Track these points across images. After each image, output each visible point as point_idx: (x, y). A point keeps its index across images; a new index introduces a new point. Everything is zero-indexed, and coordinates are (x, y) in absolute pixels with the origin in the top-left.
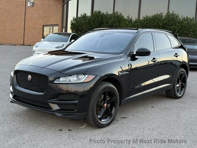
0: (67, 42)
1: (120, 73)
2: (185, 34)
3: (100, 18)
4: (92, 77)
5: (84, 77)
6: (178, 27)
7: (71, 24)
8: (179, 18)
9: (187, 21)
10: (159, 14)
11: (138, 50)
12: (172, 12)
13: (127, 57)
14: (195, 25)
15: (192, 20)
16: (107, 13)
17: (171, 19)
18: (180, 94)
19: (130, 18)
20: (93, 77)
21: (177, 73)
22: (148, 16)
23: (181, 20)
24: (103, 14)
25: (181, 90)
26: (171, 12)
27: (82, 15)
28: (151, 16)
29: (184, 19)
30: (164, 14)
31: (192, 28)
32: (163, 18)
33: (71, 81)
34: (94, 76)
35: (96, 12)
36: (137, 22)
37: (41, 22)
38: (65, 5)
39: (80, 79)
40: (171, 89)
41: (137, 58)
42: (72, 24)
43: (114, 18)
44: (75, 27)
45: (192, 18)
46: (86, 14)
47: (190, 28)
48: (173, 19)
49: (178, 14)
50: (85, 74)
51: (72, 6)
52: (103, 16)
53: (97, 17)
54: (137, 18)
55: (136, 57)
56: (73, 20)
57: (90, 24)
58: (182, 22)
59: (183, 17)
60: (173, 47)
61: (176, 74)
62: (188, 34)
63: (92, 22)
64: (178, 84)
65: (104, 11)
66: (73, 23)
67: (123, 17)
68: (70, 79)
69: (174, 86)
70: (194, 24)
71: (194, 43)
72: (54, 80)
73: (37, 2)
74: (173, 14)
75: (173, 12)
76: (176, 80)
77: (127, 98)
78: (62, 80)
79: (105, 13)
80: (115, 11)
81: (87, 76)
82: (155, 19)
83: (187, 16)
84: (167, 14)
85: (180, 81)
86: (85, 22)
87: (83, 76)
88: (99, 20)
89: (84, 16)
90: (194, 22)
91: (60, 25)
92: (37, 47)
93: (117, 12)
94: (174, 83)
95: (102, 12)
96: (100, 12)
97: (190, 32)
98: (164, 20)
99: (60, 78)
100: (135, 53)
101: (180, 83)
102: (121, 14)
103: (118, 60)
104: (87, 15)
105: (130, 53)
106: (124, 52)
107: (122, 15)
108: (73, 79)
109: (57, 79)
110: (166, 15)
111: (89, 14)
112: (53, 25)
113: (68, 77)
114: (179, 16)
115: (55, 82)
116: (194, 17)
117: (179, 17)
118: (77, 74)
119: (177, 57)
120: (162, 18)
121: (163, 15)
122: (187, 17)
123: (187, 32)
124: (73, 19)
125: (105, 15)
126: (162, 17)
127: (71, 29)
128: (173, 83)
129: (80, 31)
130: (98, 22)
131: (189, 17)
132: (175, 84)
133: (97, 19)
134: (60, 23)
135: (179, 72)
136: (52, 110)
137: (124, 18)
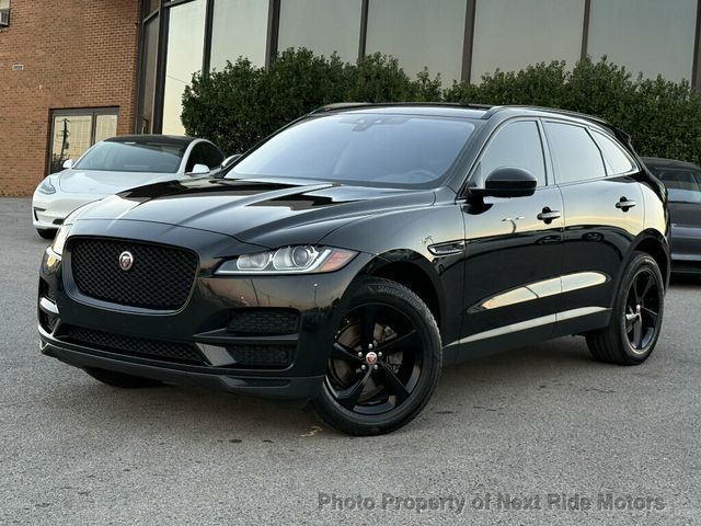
0: (176, 172)
1: (433, 250)
2: (654, 148)
3: (307, 78)
4: (343, 257)
5: (319, 256)
6: (623, 117)
7: (184, 103)
8: (630, 83)
9: (662, 96)
10: (547, 66)
11: (495, 174)
12: (600, 60)
13: (456, 199)
14: (691, 113)
15: (679, 91)
16: (335, 59)
17: (595, 88)
18: (639, 348)
19: (432, 78)
20: (348, 255)
21: (625, 269)
22: (502, 74)
23: (637, 90)
24: (320, 63)
25: (644, 333)
26: (595, 61)
27: (230, 66)
28: (516, 76)
29: (647, 87)
30: (569, 68)
31: (682, 121)
32: (566, 82)
33: (274, 269)
34: (350, 255)
35: (290, 53)
36: (460, 97)
37: (43, 95)
38: (154, 27)
39: (303, 263)
40: (608, 328)
41: (490, 206)
42: (190, 103)
43: (368, 78)
44: (204, 116)
45: (678, 82)
46: (247, 63)
47: (674, 124)
48: (603, 89)
49: (623, 68)
50: (320, 246)
51: (184, 27)
52: (318, 69)
53: (297, 73)
54: (459, 82)
55: (487, 200)
56: (191, 85)
57: (266, 102)
58: (639, 100)
59: (644, 79)
60: (611, 174)
61: (624, 274)
62: (665, 146)
63: (273, 93)
64: (631, 310)
65: (321, 51)
66: (192, 99)
67: (400, 76)
68: (271, 263)
69: (616, 317)
70: (688, 107)
71: (689, 180)
72: (218, 266)
73: (22, 10)
74: (604, 67)
75: (605, 58)
76: (624, 294)
77: (456, 343)
78: (243, 265)
79: (328, 60)
80: (370, 52)
81: (327, 252)
82: (532, 86)
83: (659, 76)
84: (579, 67)
85: (638, 300)
86: (243, 93)
87: (316, 254)
88: (304, 85)
89: (241, 71)
90: (688, 98)
91: (127, 110)
92: (51, 191)
93: (378, 56)
94: (615, 303)
95: (317, 54)
96: (305, 55)
97: (670, 137)
98: (570, 89)
99: (237, 257)
100: (481, 186)
101: (638, 307)
102: (394, 63)
103: (426, 206)
104: (252, 66)
105: (465, 184)
106: (446, 182)
107: (399, 67)
108: (282, 262)
109: (225, 263)
110: (575, 71)
111: (259, 62)
112: (95, 110)
113: (264, 255)
114: (628, 76)
115: (220, 272)
116: (689, 78)
117: (629, 79)
118: (293, 246)
119: (625, 209)
120: (562, 82)
121: (565, 70)
122: (660, 81)
123: (662, 140)
124: (193, 81)
125: (327, 65)
126: (562, 79)
127: (185, 123)
128: (612, 304)
129: (223, 131)
130: (298, 96)
131: (667, 79)
132: (621, 308)
133: (298, 83)
134: (126, 99)
135: (633, 265)
136: (210, 367)
137: (406, 82)
